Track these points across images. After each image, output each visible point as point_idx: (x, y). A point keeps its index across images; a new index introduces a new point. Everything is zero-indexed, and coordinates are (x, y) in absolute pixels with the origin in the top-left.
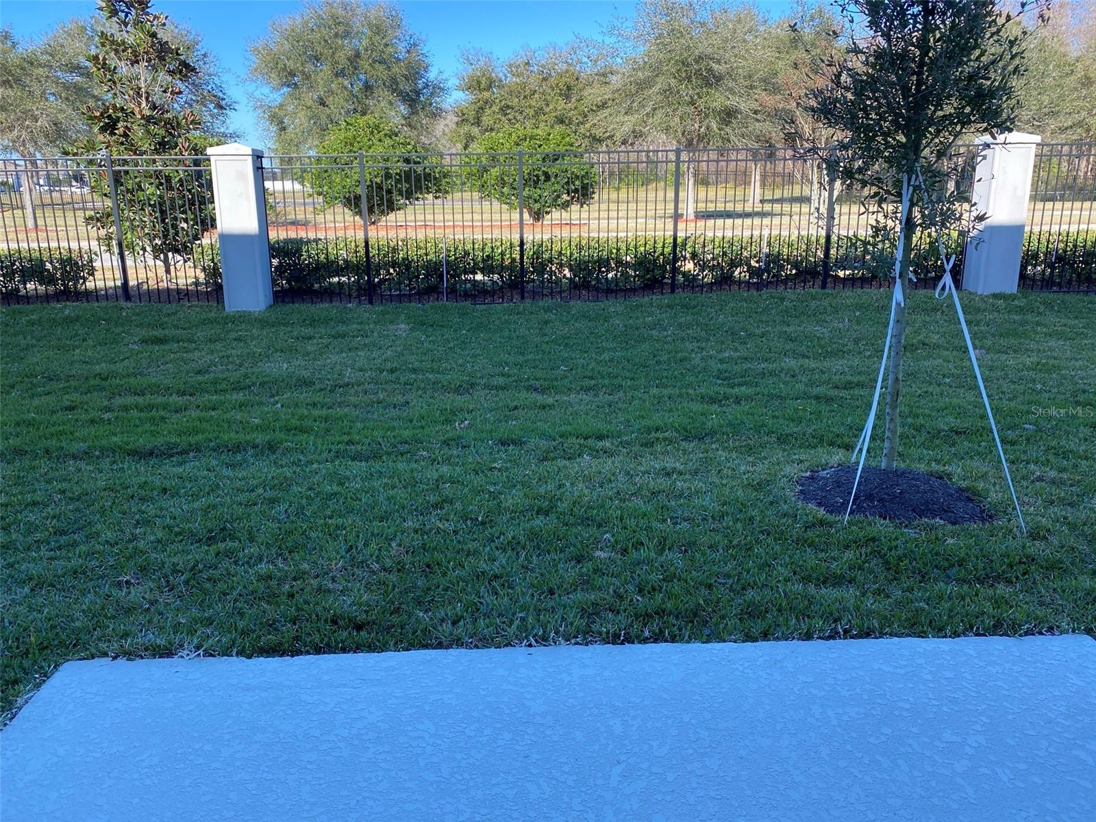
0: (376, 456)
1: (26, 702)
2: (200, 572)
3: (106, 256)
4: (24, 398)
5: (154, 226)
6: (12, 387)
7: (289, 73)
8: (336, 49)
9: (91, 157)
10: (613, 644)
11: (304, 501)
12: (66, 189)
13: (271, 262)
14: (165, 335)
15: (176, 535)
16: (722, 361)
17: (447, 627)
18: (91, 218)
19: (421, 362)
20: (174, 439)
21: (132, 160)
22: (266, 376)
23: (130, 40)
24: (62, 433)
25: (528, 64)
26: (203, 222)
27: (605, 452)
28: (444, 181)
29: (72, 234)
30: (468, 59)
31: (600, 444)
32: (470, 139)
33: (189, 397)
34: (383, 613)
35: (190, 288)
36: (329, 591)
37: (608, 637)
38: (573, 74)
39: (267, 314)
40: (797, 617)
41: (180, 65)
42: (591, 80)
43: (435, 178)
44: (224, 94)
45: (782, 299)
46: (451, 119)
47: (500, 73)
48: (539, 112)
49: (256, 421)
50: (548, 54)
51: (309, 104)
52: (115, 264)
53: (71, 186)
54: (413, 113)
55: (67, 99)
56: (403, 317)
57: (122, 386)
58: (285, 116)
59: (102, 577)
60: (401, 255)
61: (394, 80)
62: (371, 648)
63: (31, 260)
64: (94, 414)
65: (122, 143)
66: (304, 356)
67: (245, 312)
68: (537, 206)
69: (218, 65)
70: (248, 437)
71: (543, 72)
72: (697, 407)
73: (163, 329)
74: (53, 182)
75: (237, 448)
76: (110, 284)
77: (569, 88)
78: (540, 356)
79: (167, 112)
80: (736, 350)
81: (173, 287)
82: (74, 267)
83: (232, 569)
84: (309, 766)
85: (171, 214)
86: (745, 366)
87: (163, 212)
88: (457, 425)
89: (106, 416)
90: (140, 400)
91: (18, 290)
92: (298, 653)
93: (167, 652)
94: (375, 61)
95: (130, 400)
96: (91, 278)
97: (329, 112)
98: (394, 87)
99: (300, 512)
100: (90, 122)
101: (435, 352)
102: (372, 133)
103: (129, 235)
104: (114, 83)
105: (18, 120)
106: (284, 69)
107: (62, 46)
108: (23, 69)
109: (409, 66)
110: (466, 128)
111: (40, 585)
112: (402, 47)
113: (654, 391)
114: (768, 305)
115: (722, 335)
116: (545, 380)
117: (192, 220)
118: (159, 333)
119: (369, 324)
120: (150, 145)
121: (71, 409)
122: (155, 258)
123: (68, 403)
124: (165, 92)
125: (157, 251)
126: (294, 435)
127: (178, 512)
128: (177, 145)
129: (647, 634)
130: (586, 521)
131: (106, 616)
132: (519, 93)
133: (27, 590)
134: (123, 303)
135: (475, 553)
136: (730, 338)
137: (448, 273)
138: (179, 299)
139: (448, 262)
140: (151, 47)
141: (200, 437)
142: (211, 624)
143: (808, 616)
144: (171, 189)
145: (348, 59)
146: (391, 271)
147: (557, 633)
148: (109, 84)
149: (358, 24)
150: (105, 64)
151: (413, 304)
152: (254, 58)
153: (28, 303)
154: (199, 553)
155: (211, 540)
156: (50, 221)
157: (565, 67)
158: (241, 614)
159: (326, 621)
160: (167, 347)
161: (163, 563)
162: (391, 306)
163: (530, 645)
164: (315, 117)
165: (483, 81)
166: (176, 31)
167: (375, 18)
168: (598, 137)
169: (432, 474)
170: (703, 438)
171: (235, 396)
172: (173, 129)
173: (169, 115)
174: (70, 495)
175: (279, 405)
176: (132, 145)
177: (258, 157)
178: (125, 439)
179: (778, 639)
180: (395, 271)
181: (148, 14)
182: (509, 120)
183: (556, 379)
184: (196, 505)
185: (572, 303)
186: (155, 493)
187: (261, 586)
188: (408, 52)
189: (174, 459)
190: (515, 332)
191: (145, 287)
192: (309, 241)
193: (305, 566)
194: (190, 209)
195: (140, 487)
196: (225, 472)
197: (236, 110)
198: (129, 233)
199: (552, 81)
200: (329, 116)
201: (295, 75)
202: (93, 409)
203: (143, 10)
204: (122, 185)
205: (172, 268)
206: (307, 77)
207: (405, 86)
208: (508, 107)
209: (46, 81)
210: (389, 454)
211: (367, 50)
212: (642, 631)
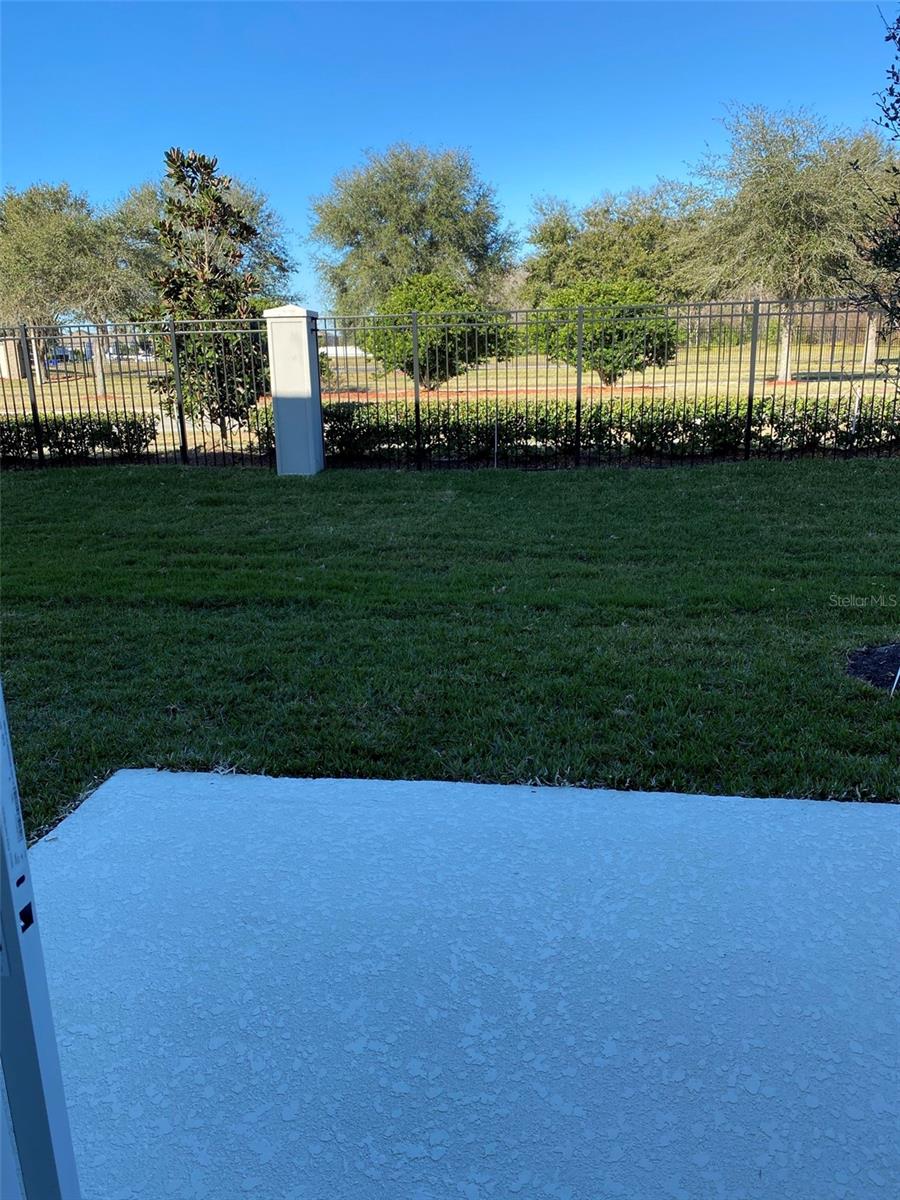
0: (411, 615)
1: (87, 797)
2: (238, 704)
3: (167, 420)
4: (90, 553)
5: (213, 390)
6: (80, 542)
7: (353, 232)
8: (401, 204)
9: (156, 322)
10: (618, 789)
11: (338, 651)
12: (133, 357)
13: (323, 427)
14: (219, 497)
15: (219, 674)
16: (794, 534)
17: (458, 763)
18: (154, 383)
19: (464, 528)
20: (221, 593)
21: (194, 324)
22: (312, 539)
23: (195, 205)
24: (123, 583)
25: (607, 211)
26: (259, 385)
27: (646, 621)
28: (508, 342)
29: (137, 401)
30: (541, 209)
31: (641, 613)
32: (540, 295)
33: (238, 556)
34: (400, 748)
35: (245, 452)
36: (353, 728)
37: (613, 783)
38: (657, 221)
39: (318, 479)
40: (814, 779)
41: (241, 227)
42: (678, 226)
43: (499, 340)
44: (286, 256)
45: (873, 468)
46: (521, 275)
47: (577, 223)
48: (618, 264)
49: (300, 579)
50: (631, 199)
51: (371, 264)
52: (175, 430)
53: (138, 354)
54: (479, 270)
55: (136, 265)
56: (450, 483)
57: (178, 544)
58: (347, 276)
59: (153, 705)
60: (452, 419)
61: (461, 235)
62: (386, 776)
63: (100, 423)
64: (150, 568)
65: (185, 308)
66: (350, 520)
67: (296, 476)
68: (609, 368)
69: (282, 226)
70: (292, 593)
71: (624, 220)
72: (755, 580)
73: (218, 491)
74: (122, 351)
75: (281, 603)
76: (170, 448)
77: (652, 237)
78: (590, 524)
79: (229, 275)
80: (812, 522)
81: (229, 451)
82: (137, 430)
83: (267, 704)
84: (319, 864)
85: (228, 378)
86: (819, 539)
87: (221, 376)
88: (494, 589)
89: (162, 570)
90: (194, 557)
91: (87, 452)
92: (320, 775)
93: (205, 767)
94: (441, 215)
95: (184, 557)
96: (153, 441)
97: (391, 270)
98: (461, 242)
99: (334, 659)
100: (156, 288)
101: (480, 519)
102: (434, 292)
103: (188, 399)
104: (180, 248)
105: (91, 287)
106: (348, 227)
107: (134, 213)
108: (97, 237)
109: (477, 218)
110: (537, 284)
111: (100, 707)
112: (470, 198)
113: (712, 563)
114: (855, 475)
115: (798, 506)
116: (592, 548)
117: (248, 383)
118: (213, 495)
119: (415, 490)
120: (211, 308)
121: (131, 563)
122: (213, 421)
123: (127, 558)
124: (226, 255)
125: (215, 416)
126: (334, 593)
127: (221, 654)
128: (236, 308)
129: (653, 783)
130: (610, 682)
131: (154, 735)
132: (597, 244)
133: (89, 711)
134: (181, 466)
135: (494, 704)
136: (807, 509)
137: (500, 437)
138: (234, 462)
139: (500, 427)
140: (215, 211)
141: (247, 591)
142: (245, 747)
143: (827, 779)
144: (229, 353)
145: (414, 214)
146: (442, 436)
147: (562, 775)
148: (175, 249)
149: (424, 175)
150: (171, 230)
151: (461, 470)
152: (316, 217)
153: (96, 465)
154: (237, 689)
155: (249, 680)
156: (118, 389)
157: (649, 213)
158: (272, 742)
159: (347, 751)
160: (221, 509)
161: (206, 696)
162: (439, 473)
163: (535, 785)
164: (377, 277)
165: (557, 232)
166: (242, 191)
167: (443, 169)
168: (684, 291)
169: (462, 633)
170: (757, 611)
171: (282, 556)
172: (233, 292)
173: (230, 279)
174: (128, 636)
175: (323, 566)
176: (194, 309)
177: (312, 318)
178: (178, 591)
179: (789, 797)
180: (445, 436)
181: (212, 178)
182: (584, 274)
183: (605, 549)
184: (239, 650)
185: (632, 469)
186: (203, 638)
187: (292, 720)
188: (477, 204)
189: (222, 611)
190: (565, 499)
191: (202, 451)
192: (361, 405)
193: (333, 705)
194: (247, 373)
195: (189, 632)
196: (268, 623)
197: (297, 271)
198: (189, 397)
199: (634, 230)
200: (391, 276)
201: (358, 233)
202: (151, 564)
203: (209, 174)
204: (183, 349)
205: (228, 432)
206: (371, 235)
207: (472, 241)
208: (584, 260)
209: (118, 249)
210: (423, 614)
211: (433, 204)
212: (648, 780)
